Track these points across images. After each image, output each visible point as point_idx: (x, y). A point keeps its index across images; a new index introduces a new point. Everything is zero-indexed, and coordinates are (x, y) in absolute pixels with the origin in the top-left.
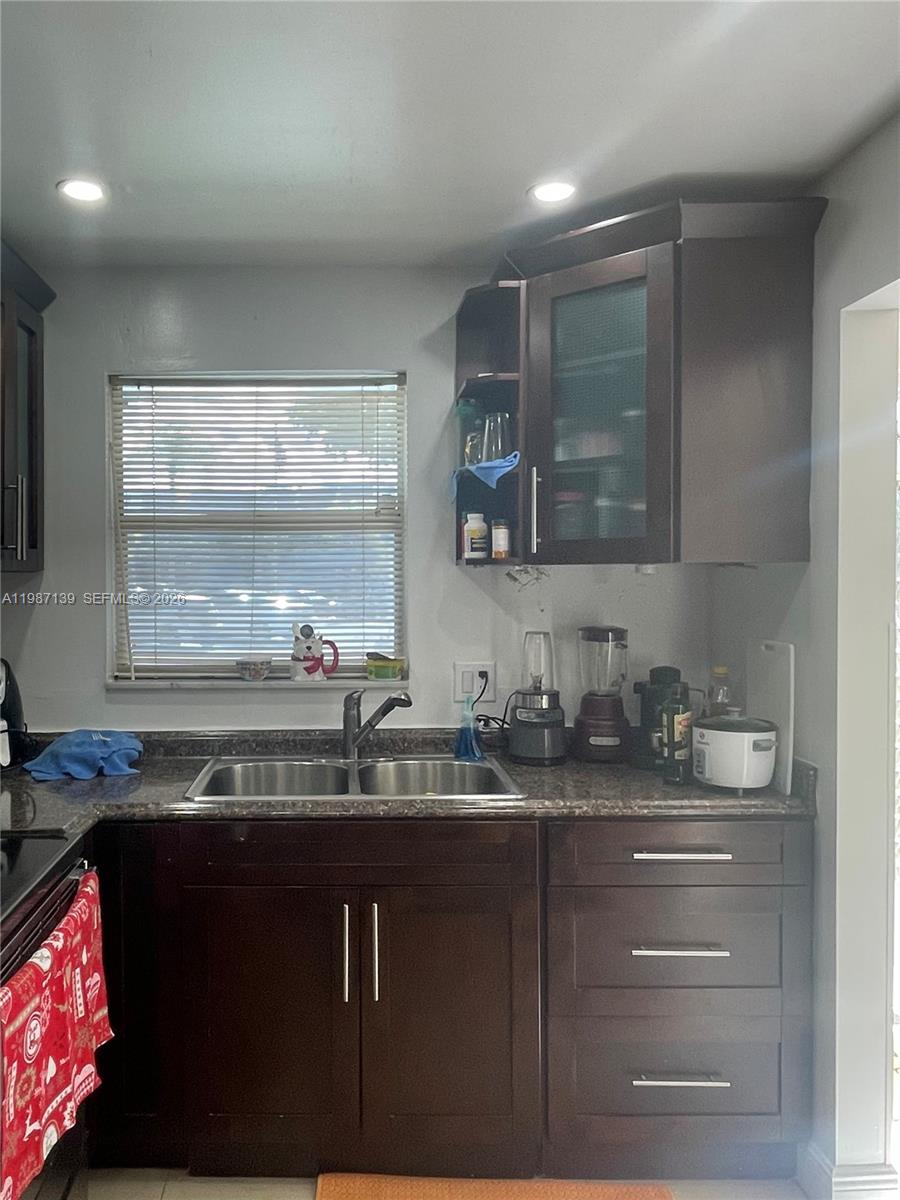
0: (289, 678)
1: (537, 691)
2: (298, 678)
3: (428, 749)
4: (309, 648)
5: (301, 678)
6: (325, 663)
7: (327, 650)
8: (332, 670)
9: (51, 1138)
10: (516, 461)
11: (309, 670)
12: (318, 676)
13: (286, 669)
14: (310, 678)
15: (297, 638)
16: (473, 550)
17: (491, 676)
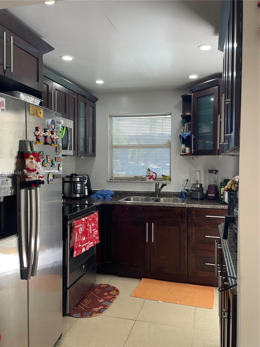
0: (146, 180)
1: (197, 184)
2: (147, 180)
3: (174, 196)
4: (149, 174)
5: (148, 180)
6: (153, 177)
7: (154, 174)
8: (155, 179)
9: (84, 250)
10: (190, 133)
11: (150, 178)
12: (152, 180)
13: (145, 178)
14: (150, 180)
15: (147, 172)
16: (182, 152)
17: (189, 180)
